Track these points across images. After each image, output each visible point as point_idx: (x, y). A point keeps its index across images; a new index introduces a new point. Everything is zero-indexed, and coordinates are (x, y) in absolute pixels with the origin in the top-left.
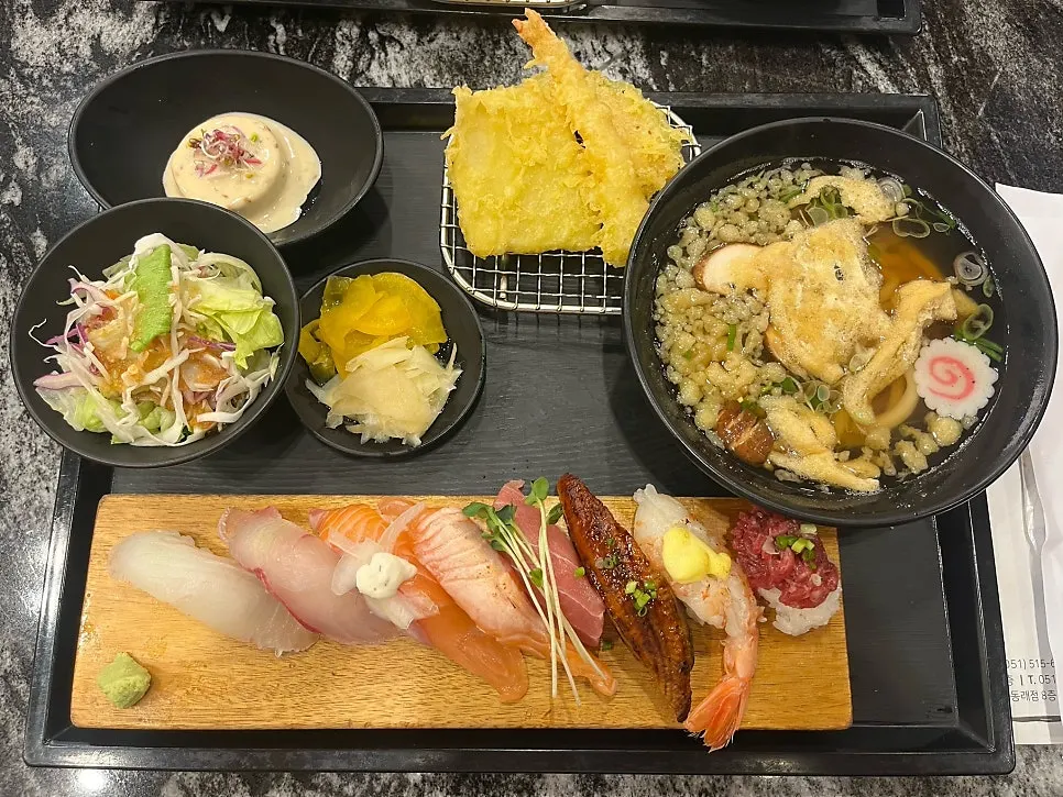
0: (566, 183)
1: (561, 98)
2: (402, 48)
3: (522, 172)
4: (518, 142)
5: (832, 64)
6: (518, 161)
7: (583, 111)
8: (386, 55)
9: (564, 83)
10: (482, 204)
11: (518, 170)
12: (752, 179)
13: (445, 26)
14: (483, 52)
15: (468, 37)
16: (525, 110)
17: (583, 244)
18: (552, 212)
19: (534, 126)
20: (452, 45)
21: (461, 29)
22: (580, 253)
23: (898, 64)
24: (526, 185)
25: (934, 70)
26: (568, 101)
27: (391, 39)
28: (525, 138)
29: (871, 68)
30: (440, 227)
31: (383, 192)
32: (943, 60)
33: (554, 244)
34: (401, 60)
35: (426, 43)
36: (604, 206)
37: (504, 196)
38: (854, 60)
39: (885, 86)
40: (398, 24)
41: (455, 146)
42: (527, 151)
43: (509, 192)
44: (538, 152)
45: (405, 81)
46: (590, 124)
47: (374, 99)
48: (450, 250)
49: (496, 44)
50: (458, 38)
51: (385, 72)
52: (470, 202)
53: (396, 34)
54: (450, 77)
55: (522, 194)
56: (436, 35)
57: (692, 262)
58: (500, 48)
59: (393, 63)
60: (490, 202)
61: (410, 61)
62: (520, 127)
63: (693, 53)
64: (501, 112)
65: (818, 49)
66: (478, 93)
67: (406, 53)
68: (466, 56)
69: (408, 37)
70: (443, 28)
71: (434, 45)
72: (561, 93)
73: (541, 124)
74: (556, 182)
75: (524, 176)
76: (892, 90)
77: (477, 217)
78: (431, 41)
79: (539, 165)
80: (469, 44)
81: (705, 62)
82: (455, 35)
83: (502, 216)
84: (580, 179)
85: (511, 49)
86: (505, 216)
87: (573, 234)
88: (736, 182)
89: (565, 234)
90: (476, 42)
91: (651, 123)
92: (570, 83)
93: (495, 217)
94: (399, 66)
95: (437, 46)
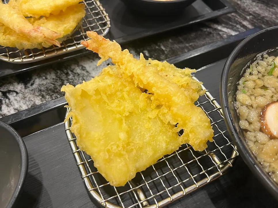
0: (150, 116)
1: (127, 72)
2: (17, 93)
3: (124, 121)
4: (114, 105)
5: (210, 33)
6: (118, 116)
7: (143, 74)
8: (9, 99)
9: (126, 63)
10: (108, 151)
11: (121, 121)
12: (248, 71)
13: (37, 76)
14: (62, 80)
15: (51, 76)
16: (109, 86)
17: (174, 146)
18: (150, 136)
19: (118, 93)
20: (44, 82)
21: (46, 74)
22: (174, 152)
23: (232, 25)
24: (129, 127)
25: (245, 23)
26: (132, 71)
27: (9, 92)
28: (116, 101)
29: (225, 30)
30: (83, 179)
31: (34, 173)
32: (245, 19)
33: (159, 155)
34: (18, 99)
35: (30, 86)
36: (179, 119)
37: (120, 139)
38: (216, 29)
39: (234, 33)
40: (11, 83)
41: (76, 123)
42: (122, 108)
43: (122, 136)
44: (128, 106)
45: (24, 107)
46: (150, 79)
47: (10, 122)
48: (96, 191)
49: (67, 74)
50: (46, 78)
51: (12, 108)
52: (101, 154)
53: (11, 88)
54: (49, 97)
55: (129, 134)
56: (34, 81)
57: (257, 125)
58: (70, 75)
59: (15, 102)
60: (115, 147)
61: (24, 98)
62: (111, 97)
63: (157, 47)
64: (97, 92)
65: (202, 31)
66: (78, 86)
67: (20, 95)
68: (54, 84)
69: (19, 87)
70: (37, 77)
71: (34, 86)
72: (126, 69)
73: (121, 91)
74: (144, 119)
75: (126, 123)
76: (236, 33)
77: (109, 161)
78: (32, 85)
79: (131, 113)
80: (53, 79)
81: (164, 49)
82: (44, 78)
83: (125, 153)
84: (158, 111)
85: (75, 74)
86: (127, 152)
87: (168, 144)
88: (242, 76)
89: (164, 145)
90: (57, 77)
91: (172, 71)
92: (129, 61)
93: (120, 155)
94: (18, 102)
95: (37, 86)
